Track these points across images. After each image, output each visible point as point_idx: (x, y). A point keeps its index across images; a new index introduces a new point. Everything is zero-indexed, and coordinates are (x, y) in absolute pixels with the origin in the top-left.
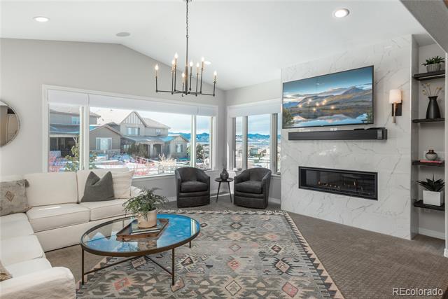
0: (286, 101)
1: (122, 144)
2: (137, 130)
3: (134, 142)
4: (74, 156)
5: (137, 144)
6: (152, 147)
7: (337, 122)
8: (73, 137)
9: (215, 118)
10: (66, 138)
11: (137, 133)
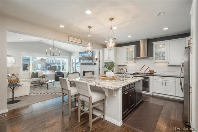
0: (79, 56)
1: (46, 66)
2: (52, 61)
3: (51, 65)
4: (28, 70)
5: (52, 66)
6: (57, 67)
7: (88, 61)
8: (28, 63)
9: (67, 59)
10: (25, 64)
11: (52, 62)
